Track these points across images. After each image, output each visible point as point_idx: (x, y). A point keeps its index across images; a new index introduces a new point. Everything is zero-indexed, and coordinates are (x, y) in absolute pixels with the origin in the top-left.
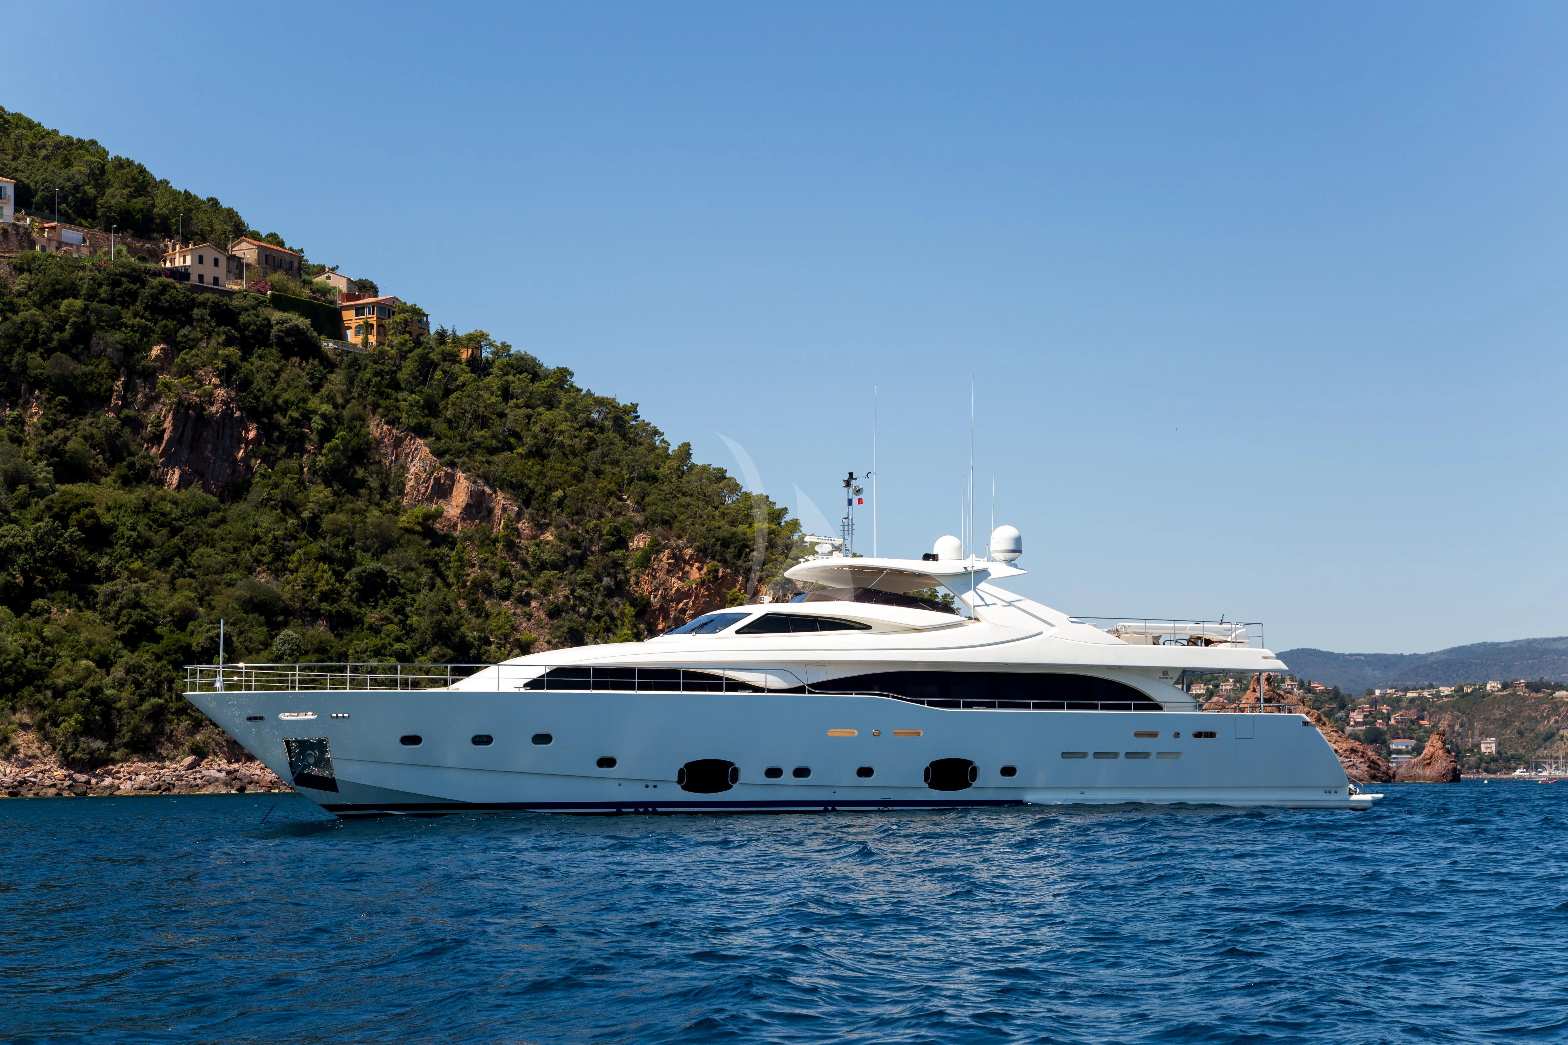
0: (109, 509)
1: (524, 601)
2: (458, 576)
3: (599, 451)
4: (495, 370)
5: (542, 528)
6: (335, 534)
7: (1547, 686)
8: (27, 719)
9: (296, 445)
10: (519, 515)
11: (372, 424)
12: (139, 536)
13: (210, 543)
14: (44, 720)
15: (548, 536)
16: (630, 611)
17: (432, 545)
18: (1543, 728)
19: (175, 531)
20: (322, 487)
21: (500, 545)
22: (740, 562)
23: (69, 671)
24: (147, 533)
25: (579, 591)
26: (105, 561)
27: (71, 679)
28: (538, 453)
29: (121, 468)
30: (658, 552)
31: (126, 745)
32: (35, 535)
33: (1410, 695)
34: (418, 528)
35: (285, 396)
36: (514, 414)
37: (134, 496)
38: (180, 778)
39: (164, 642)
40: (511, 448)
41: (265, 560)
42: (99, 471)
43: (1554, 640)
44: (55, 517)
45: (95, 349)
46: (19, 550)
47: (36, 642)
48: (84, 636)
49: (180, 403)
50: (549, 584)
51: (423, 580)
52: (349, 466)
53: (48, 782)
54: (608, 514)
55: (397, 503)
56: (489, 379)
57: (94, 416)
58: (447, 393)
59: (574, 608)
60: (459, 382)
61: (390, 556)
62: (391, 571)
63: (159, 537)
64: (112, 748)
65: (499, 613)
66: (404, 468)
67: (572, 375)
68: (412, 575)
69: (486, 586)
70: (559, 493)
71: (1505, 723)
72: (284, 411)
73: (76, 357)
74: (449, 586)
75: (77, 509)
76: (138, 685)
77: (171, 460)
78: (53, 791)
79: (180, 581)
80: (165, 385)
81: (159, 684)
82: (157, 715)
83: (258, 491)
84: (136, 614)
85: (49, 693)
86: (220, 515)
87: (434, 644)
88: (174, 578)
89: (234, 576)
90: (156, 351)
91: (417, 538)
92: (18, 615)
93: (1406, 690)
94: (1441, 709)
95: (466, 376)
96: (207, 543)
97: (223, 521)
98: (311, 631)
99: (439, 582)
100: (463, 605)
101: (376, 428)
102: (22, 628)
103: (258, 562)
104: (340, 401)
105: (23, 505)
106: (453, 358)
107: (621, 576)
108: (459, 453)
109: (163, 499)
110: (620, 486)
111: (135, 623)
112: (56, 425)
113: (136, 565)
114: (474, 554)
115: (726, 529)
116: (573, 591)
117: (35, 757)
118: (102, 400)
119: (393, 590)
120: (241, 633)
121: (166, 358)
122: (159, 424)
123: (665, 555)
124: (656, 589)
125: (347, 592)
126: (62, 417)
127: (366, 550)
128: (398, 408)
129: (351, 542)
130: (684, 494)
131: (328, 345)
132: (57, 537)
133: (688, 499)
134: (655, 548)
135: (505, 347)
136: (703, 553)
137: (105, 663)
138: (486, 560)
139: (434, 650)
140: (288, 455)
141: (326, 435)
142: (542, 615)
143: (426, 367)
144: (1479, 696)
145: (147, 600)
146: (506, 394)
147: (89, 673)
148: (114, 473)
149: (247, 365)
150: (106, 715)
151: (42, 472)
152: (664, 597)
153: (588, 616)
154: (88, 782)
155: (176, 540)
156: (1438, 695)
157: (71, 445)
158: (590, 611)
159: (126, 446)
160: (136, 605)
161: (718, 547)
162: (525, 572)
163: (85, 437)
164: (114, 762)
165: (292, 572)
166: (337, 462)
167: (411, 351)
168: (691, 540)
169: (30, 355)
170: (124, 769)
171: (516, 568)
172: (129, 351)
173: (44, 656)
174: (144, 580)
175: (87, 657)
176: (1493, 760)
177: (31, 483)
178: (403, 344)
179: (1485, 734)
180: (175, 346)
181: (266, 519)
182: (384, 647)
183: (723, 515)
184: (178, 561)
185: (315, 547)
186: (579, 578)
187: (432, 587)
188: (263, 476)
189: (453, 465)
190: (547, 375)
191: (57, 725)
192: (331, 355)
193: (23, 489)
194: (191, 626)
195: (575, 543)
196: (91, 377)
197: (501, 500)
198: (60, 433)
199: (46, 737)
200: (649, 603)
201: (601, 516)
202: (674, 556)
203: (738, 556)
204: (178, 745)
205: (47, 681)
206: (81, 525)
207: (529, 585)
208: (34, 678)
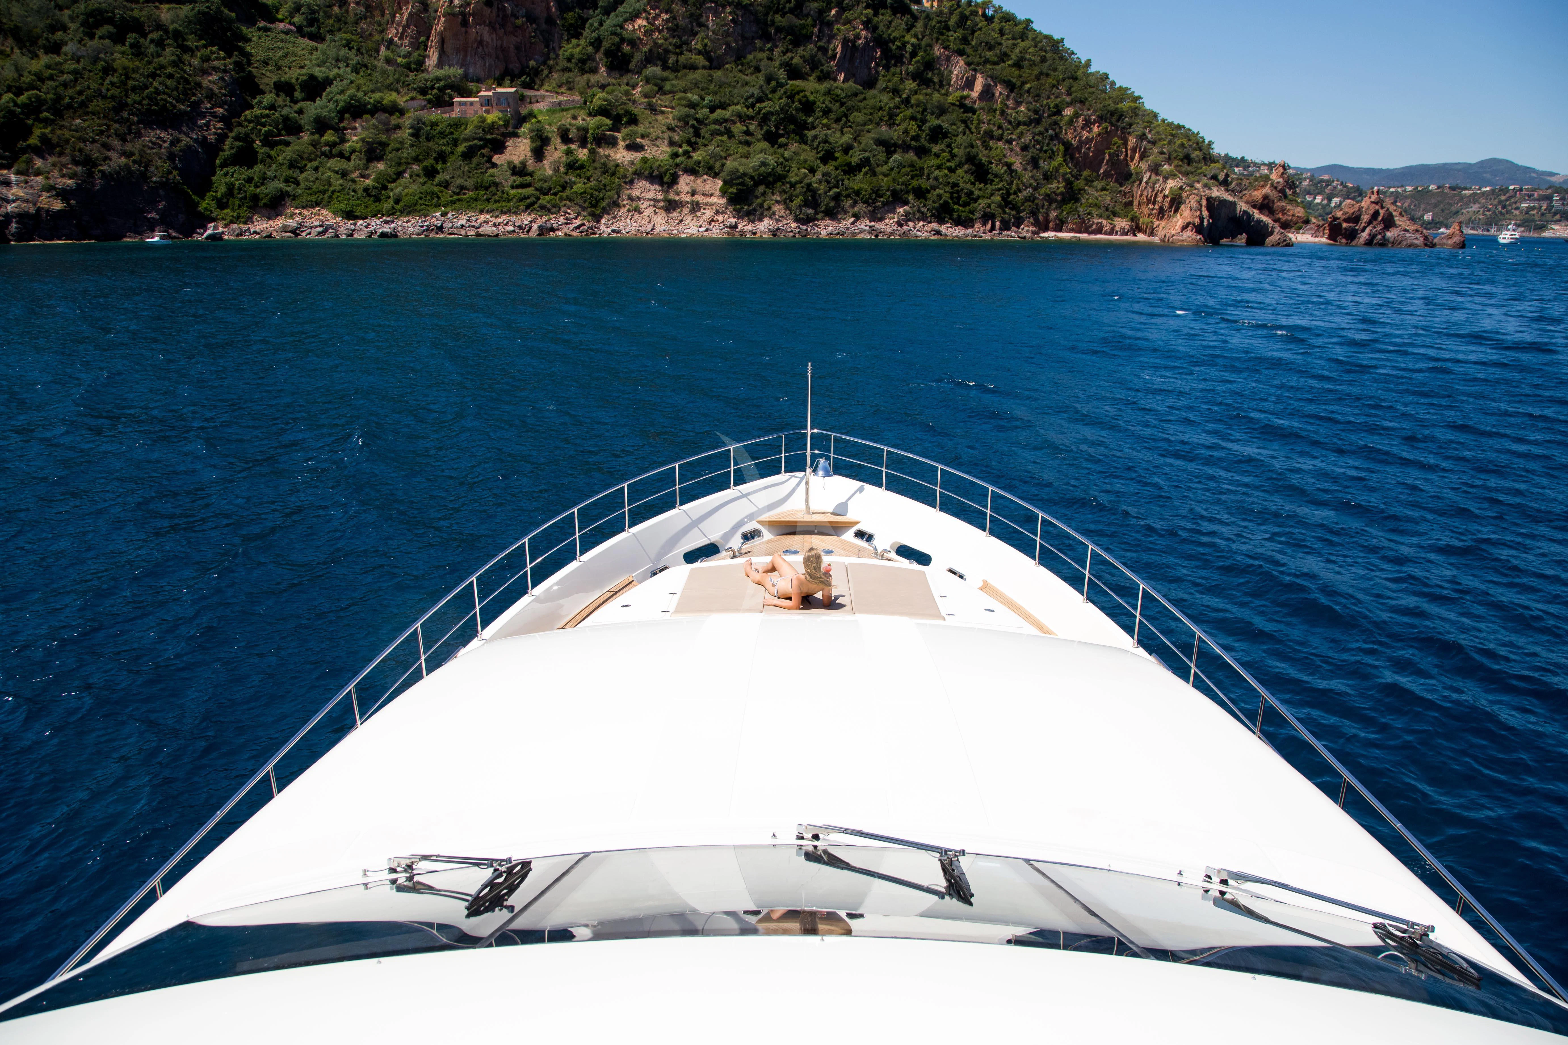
0: (812, 93)
1: (1010, 142)
2: (976, 128)
3: (1048, 63)
4: (996, 20)
5: (1018, 104)
6: (918, 106)
7: (1460, 188)
8: (779, 198)
9: (899, 60)
10: (1008, 96)
11: (936, 49)
12: (826, 107)
13: (859, 110)
14: (786, 199)
15: (1022, 109)
16: (1061, 147)
17: (964, 112)
18: (1454, 208)
19: (842, 104)
20: (911, 82)
21: (998, 112)
22: (1119, 124)
23: (796, 175)
24: (830, 105)
25: (1037, 137)
26: (811, 120)
27: (797, 179)
28: (1018, 65)
29: (817, 73)
30: (1077, 117)
31: (823, 212)
32: (779, 106)
33: (1391, 190)
34: (957, 103)
35: (894, 34)
36: (1006, 43)
37: (823, 87)
38: (848, 229)
39: (839, 160)
40: (1004, 62)
41: (885, 119)
42: (807, 74)
43: (1456, 164)
44: (788, 97)
45: (805, 11)
46: (772, 114)
47: (781, 160)
48: (802, 157)
49: (845, 38)
50: (1022, 133)
51: (960, 130)
52: (924, 71)
53: (789, 230)
54: (1052, 97)
55: (947, 90)
56: (993, 25)
57: (804, 46)
58: (973, 32)
59: (1034, 146)
60: (979, 26)
61: (944, 118)
62: (945, 125)
63: (835, 107)
64: (816, 213)
65: (997, 148)
66: (951, 72)
67: (1032, 22)
68: (954, 127)
69: (989, 135)
70: (1028, 86)
71: (1436, 206)
72: (893, 43)
73: (796, 16)
74: (972, 133)
75: (798, 93)
76: (828, 182)
77: (840, 69)
78: (791, 234)
79: (845, 130)
80: (838, 29)
81: (838, 182)
82: (837, 198)
83: (881, 84)
84: (826, 147)
85: (788, 186)
86: (863, 96)
87: (966, 163)
88: (842, 128)
89: (870, 127)
90: (833, 12)
91: (957, 108)
92: (773, 147)
93: (1390, 188)
94: (1406, 197)
95: (982, 24)
96: (857, 110)
97: (865, 99)
98: (907, 156)
99: (968, 132)
100: (979, 143)
101: (937, 51)
102: (775, 153)
103: (881, 120)
104: (920, 37)
105: (774, 91)
106: (975, 13)
107: (1057, 130)
108: (979, 64)
109: (837, 88)
110: (1058, 81)
111: (826, 151)
112: (787, 51)
113: (825, 121)
114: (985, 117)
115: (1112, 107)
116: (1033, 138)
117: (782, 217)
118: (808, 38)
119: (945, 135)
120: (874, 156)
121: (839, 15)
122: (834, 49)
123: (1081, 119)
124: (1075, 137)
125: (924, 136)
126: (790, 47)
127: (932, 114)
128: (948, 40)
129: (925, 110)
130: (1090, 87)
131: (915, 7)
132: (790, 107)
133: (1093, 89)
134: (1076, 115)
135: (1000, 8)
136: (1101, 119)
137: (812, 171)
138: (990, 120)
139: (966, 166)
140: (895, 65)
141: (914, 54)
142: (1018, 149)
143: (963, 18)
144: (1426, 192)
145: (831, 139)
146: (1002, 33)
147: (806, 175)
148: (814, 75)
149: (876, 19)
150: (814, 197)
151: (782, 74)
152: (1079, 141)
153: (1041, 150)
154: (806, 230)
155: (843, 109)
156: (1405, 191)
157: (795, 61)
158: (1042, 147)
159: (820, 61)
160: (826, 141)
161: (1108, 115)
162: (1009, 127)
163: (801, 57)
164: (818, 220)
165: (898, 125)
166: (918, 68)
167: (955, 10)
168: (1095, 111)
169: (776, 16)
170: (822, 224)
171: (1006, 125)
172: (821, 12)
173: (785, 167)
174: (829, 129)
175: (804, 168)
176: (1429, 223)
177: (777, 80)
178: (951, 7)
179: (1426, 211)
180: (843, 9)
181: (885, 98)
182: (942, 165)
183: (1110, 98)
184: (844, 119)
185: (909, 112)
186: (1037, 130)
187: (964, 134)
188: (883, 76)
189: (975, 70)
190: (1020, 23)
191: (792, 201)
192: (916, 13)
193: (773, 83)
194: (851, 152)
195: (1036, 112)
196: (804, 27)
197: (999, 89)
198: (789, 55)
199: (787, 208)
200: (1071, 144)
201: (1049, 98)
202: (1085, 120)
203: (1118, 121)
204: (846, 212)
205: (788, 180)
206: (800, 101)
207: (1012, 133)
208: (781, 178)
